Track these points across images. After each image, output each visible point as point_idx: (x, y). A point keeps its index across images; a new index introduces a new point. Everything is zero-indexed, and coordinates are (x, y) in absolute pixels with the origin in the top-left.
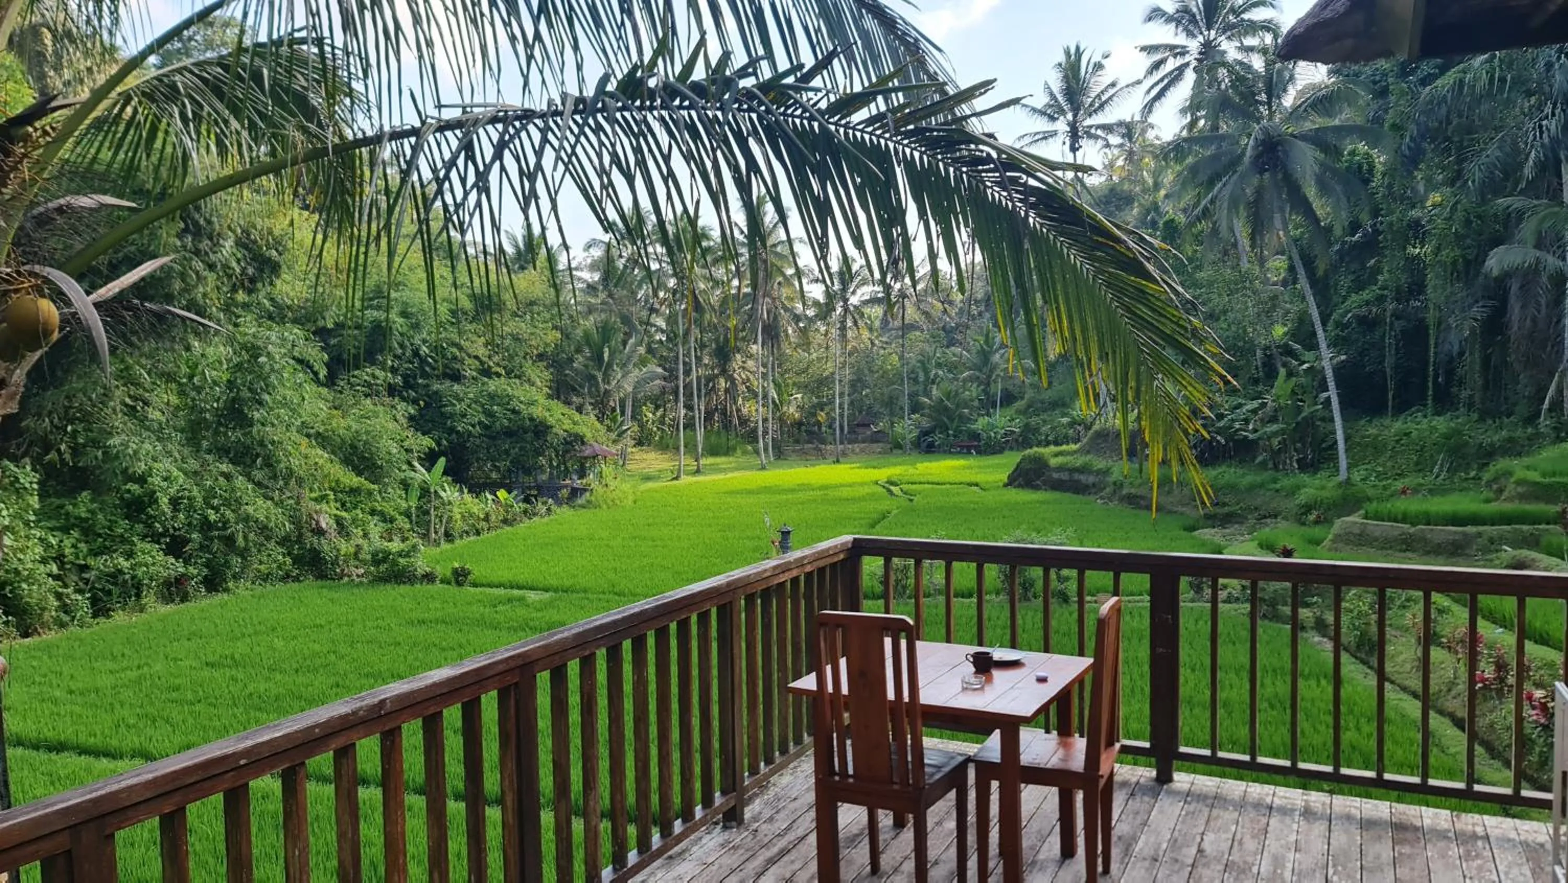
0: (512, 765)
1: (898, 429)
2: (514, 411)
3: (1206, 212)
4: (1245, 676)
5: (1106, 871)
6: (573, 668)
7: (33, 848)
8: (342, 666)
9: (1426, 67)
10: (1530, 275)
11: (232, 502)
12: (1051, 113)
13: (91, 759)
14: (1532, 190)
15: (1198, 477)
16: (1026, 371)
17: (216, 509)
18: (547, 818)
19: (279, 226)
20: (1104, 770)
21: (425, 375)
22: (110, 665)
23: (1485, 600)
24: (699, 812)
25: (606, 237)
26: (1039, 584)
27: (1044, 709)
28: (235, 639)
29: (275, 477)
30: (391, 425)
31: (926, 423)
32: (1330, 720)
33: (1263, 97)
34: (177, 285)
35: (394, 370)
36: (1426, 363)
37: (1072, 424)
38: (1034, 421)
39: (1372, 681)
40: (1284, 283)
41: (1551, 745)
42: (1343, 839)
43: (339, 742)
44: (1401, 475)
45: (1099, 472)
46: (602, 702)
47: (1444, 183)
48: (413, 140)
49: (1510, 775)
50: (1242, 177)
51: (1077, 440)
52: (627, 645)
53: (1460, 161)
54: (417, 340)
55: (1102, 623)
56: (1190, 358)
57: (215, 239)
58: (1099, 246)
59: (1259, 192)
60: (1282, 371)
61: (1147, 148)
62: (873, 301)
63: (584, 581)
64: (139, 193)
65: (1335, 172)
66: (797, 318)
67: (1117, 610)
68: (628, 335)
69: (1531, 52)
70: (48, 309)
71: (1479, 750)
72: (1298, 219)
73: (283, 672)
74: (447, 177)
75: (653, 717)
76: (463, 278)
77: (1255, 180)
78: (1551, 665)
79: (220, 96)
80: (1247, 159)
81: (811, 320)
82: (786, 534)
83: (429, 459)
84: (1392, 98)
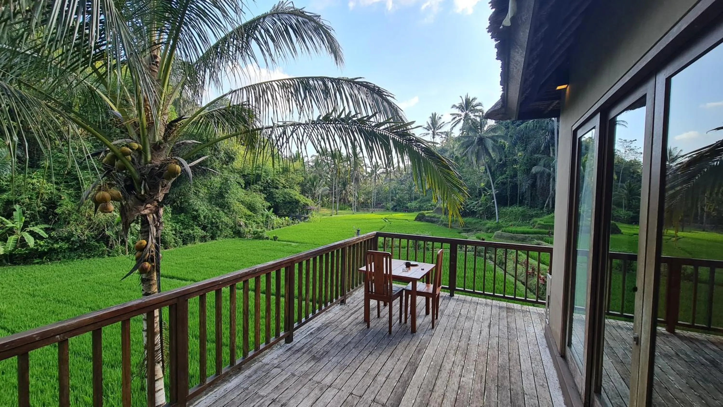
0: (288, 286)
1: (388, 205)
2: (291, 197)
3: (465, 154)
4: (472, 270)
5: (437, 318)
6: (304, 263)
7: (167, 303)
8: (244, 260)
9: (518, 122)
10: (542, 173)
11: (219, 217)
12: (428, 129)
13: (181, 281)
14: (543, 153)
15: (461, 220)
16: (420, 192)
17: (215, 219)
18: (296, 301)
19: (235, 149)
20: (437, 293)
21: (269, 187)
22: (186, 257)
23: (530, 253)
24: (334, 300)
25: (317, 154)
26: (423, 245)
27: (423, 277)
28: (217, 252)
29: (230, 212)
30: (260, 200)
31: (395, 204)
32: (492, 282)
33: (479, 127)
34: (209, 163)
35: (262, 186)
36: (517, 194)
37: (431, 206)
38: (422, 204)
39: (503, 272)
40: (484, 173)
41: (546, 289)
42: (495, 311)
43: (244, 279)
44: (511, 221)
45: (438, 218)
46: (311, 271)
47: (522, 150)
48: (271, 129)
49: (535, 296)
50: (474, 146)
51: (432, 210)
52: (318, 257)
53: (526, 145)
54: (268, 179)
55: (438, 256)
56: (460, 190)
57: (219, 152)
58: (439, 162)
59: (478, 150)
60: (483, 195)
61: (451, 138)
62: (383, 173)
63: (306, 241)
64: (202, 140)
65: (496, 146)
66: (364, 176)
67: (442, 252)
68: (321, 179)
69: (543, 120)
70: (178, 168)
71: (528, 290)
72: (488, 157)
73: (229, 261)
74: (279, 140)
75: (324, 276)
76: (281, 163)
77: (477, 147)
78: (545, 269)
79: (224, 116)
80: (475, 142)
81: (367, 177)
82: (358, 231)
83: (269, 208)
84: (510, 129)
